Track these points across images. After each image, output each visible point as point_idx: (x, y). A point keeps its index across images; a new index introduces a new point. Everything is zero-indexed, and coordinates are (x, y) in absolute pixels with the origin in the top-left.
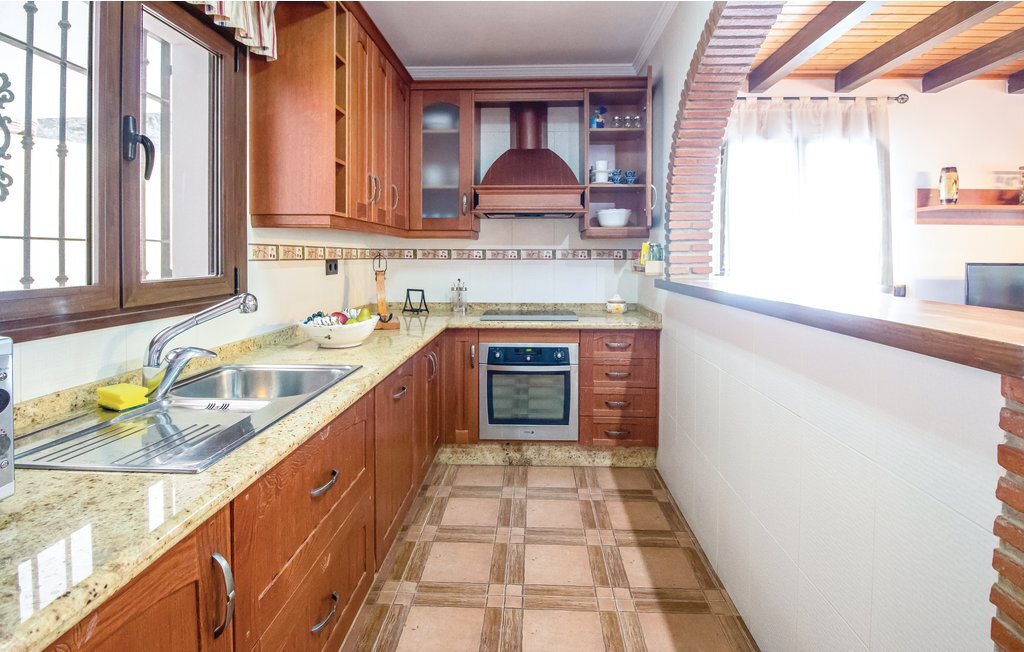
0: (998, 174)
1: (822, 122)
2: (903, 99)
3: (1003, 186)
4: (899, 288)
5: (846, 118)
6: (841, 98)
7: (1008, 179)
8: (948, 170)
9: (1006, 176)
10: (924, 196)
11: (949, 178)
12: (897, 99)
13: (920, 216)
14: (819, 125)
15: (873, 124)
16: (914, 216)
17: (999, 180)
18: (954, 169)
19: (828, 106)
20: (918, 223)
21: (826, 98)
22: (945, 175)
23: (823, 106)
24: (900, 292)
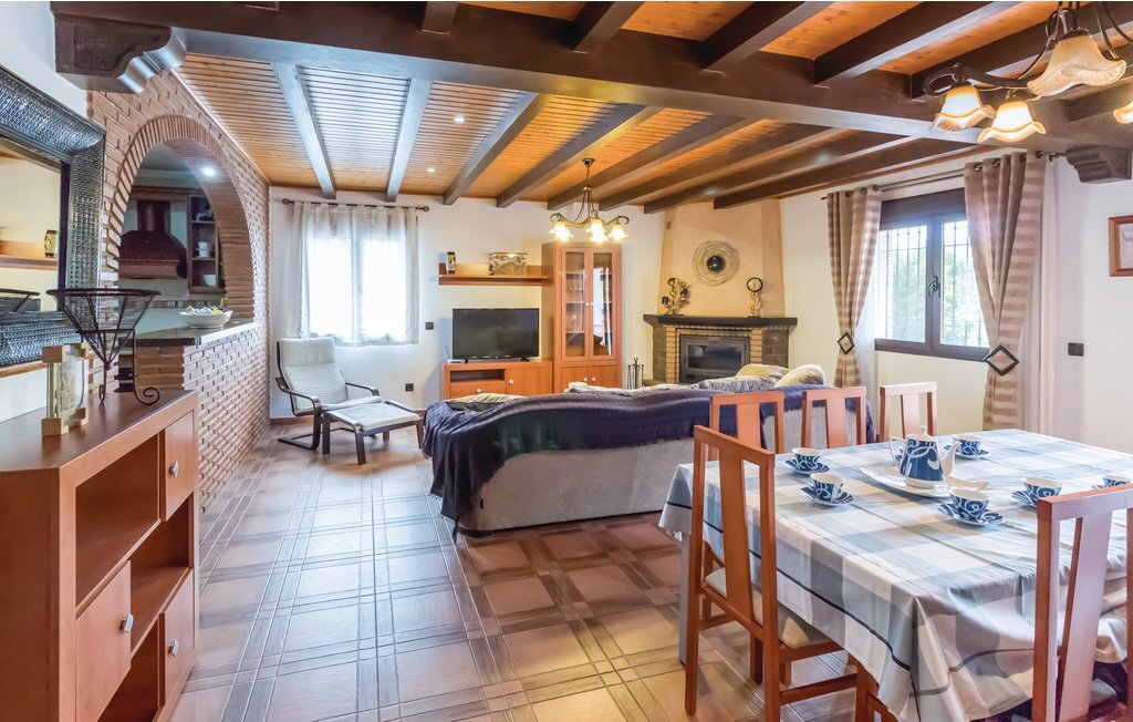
1: (373, 220)
2: (425, 209)
4: (429, 324)
5: (389, 217)
6: (385, 206)
8: (450, 253)
10: (442, 269)
12: (422, 208)
13: (440, 280)
15: (408, 224)
16: (438, 280)
18: (453, 253)
20: (440, 284)
21: (376, 206)
22: (450, 256)
23: (374, 211)
24: (430, 326)
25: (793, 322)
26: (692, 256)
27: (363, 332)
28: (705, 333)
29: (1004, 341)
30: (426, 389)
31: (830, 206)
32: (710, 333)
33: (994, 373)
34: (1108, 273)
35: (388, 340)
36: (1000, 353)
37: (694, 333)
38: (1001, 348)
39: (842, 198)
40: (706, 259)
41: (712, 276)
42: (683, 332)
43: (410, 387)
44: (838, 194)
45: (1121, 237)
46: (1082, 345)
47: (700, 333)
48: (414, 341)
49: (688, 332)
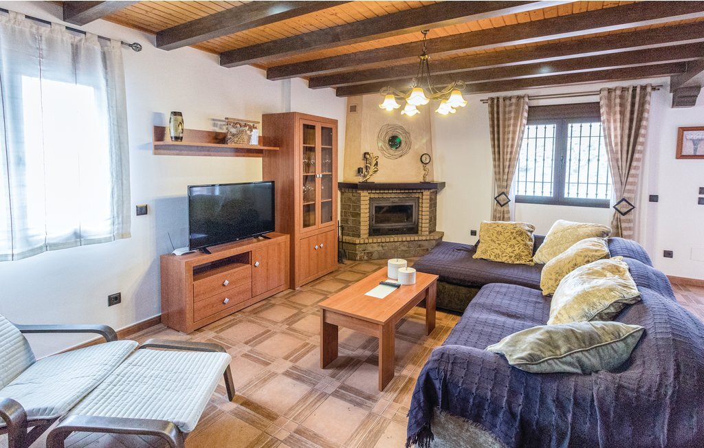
0: (215, 121)
1: (44, 46)
2: (136, 47)
3: (218, 130)
4: (141, 208)
5: (76, 50)
6: (67, 28)
7: (221, 125)
8: (175, 114)
9: (219, 123)
10: (159, 133)
11: (176, 120)
12: (130, 45)
13: (156, 147)
14: (39, 49)
15: (108, 62)
16: (153, 147)
17: (215, 125)
19: (51, 31)
20: (155, 154)
21: (49, 23)
22: (173, 117)
23: (45, 29)
24: (143, 211)
25: (443, 185)
26: (376, 136)
27: (30, 233)
28: (389, 196)
29: (626, 195)
30: (139, 297)
31: (492, 106)
32: (393, 196)
33: (619, 215)
34: (675, 157)
35: (78, 237)
36: (624, 203)
37: (380, 196)
38: (624, 200)
39: (501, 100)
40: (387, 138)
41: (392, 151)
42: (372, 196)
43: (115, 300)
44: (498, 98)
45: (684, 138)
46: (657, 196)
47: (385, 196)
48: (124, 235)
49: (376, 196)
